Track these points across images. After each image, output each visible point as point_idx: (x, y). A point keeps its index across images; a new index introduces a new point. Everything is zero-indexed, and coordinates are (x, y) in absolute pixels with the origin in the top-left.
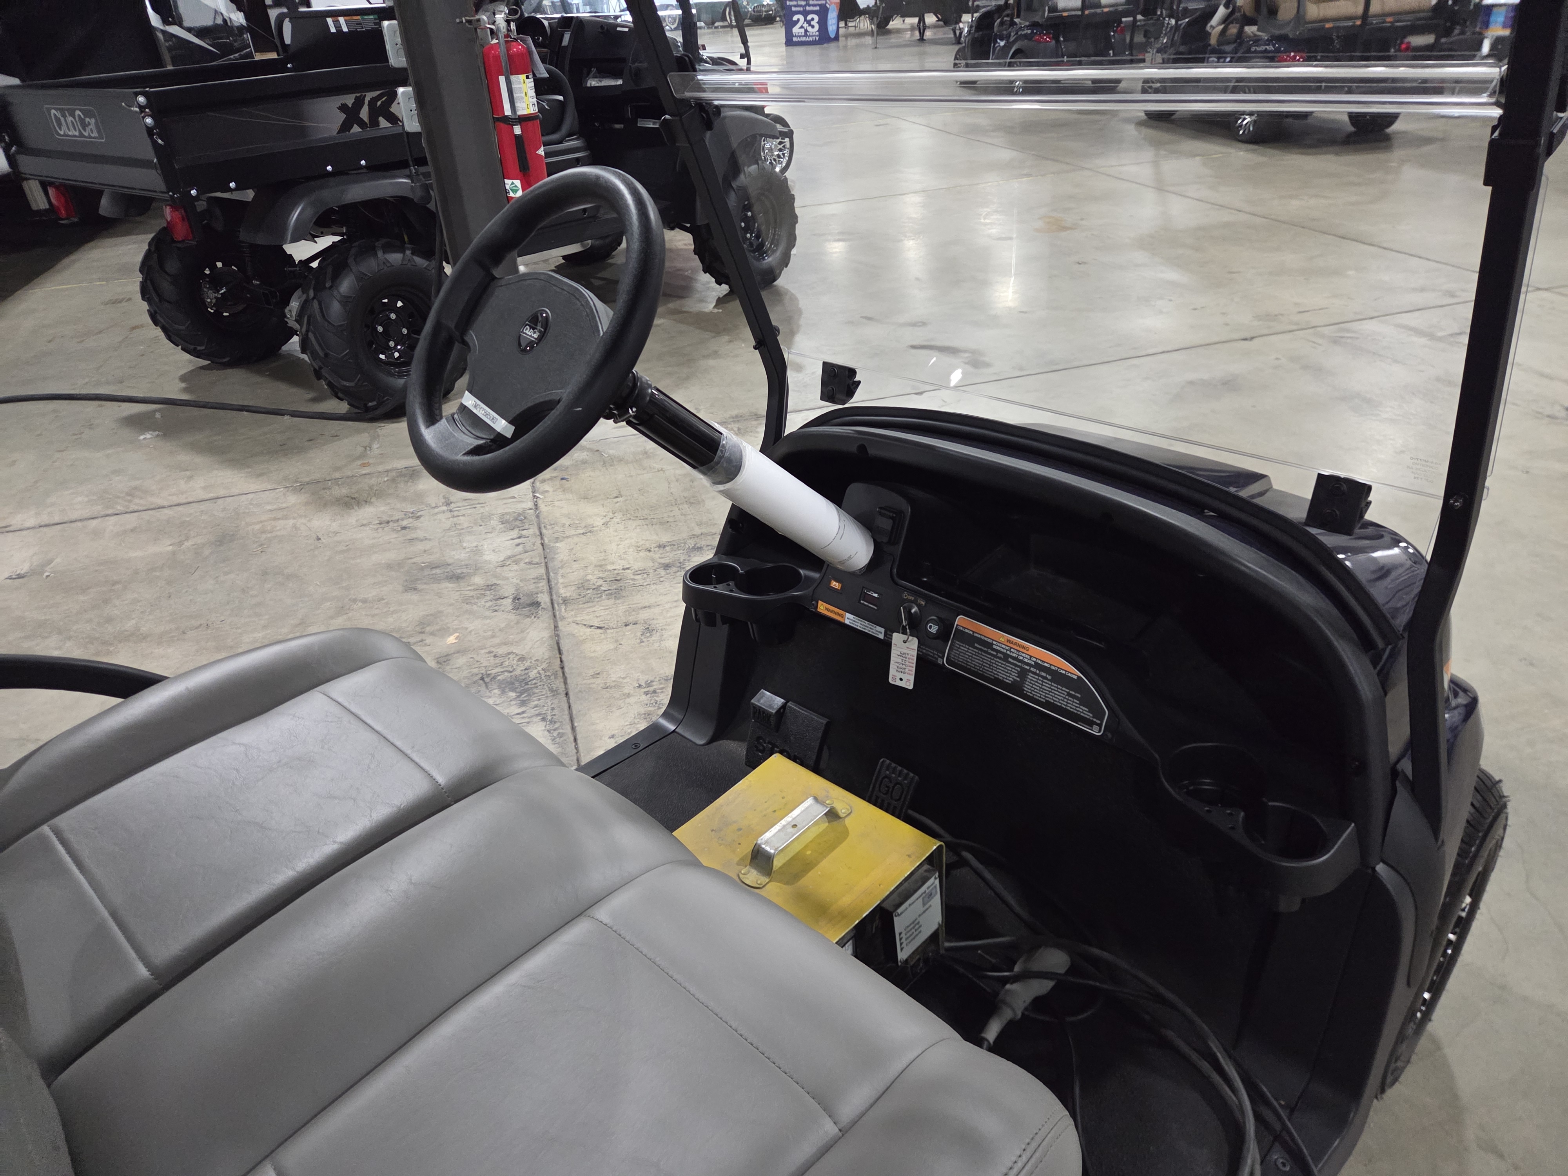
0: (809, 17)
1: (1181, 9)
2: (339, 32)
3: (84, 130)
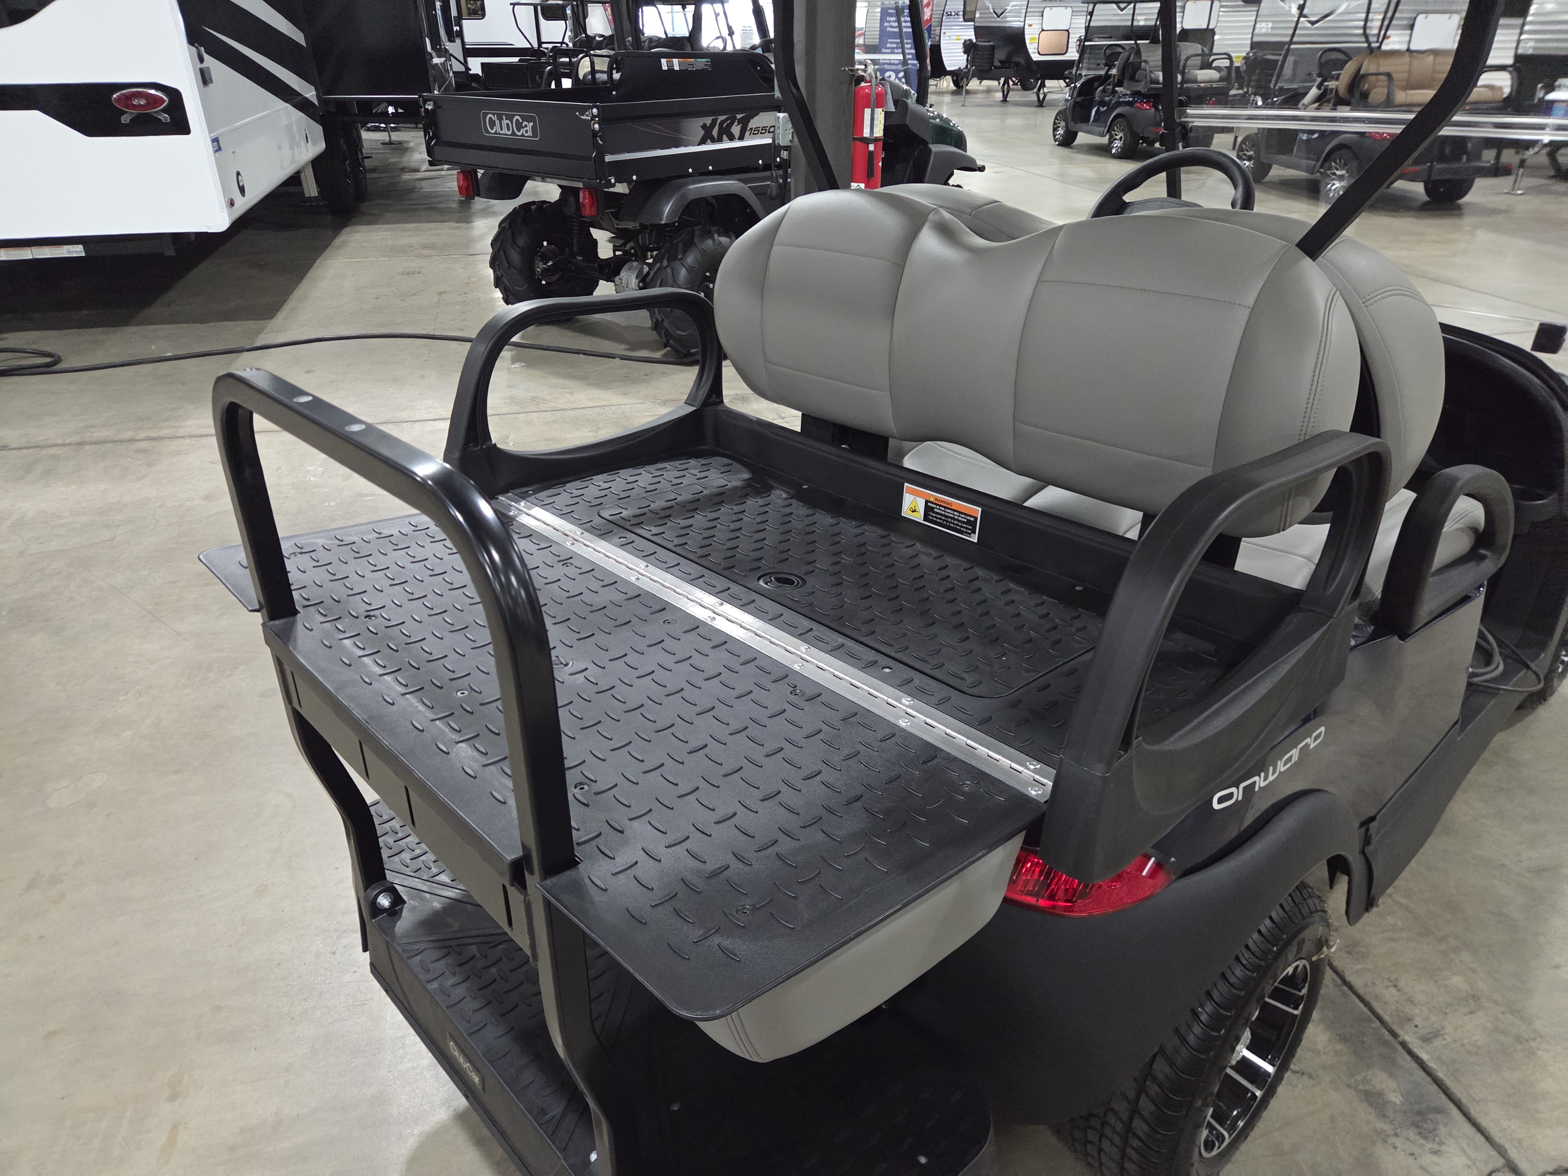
1: (1277, 88)
2: (671, 70)
3: (519, 131)
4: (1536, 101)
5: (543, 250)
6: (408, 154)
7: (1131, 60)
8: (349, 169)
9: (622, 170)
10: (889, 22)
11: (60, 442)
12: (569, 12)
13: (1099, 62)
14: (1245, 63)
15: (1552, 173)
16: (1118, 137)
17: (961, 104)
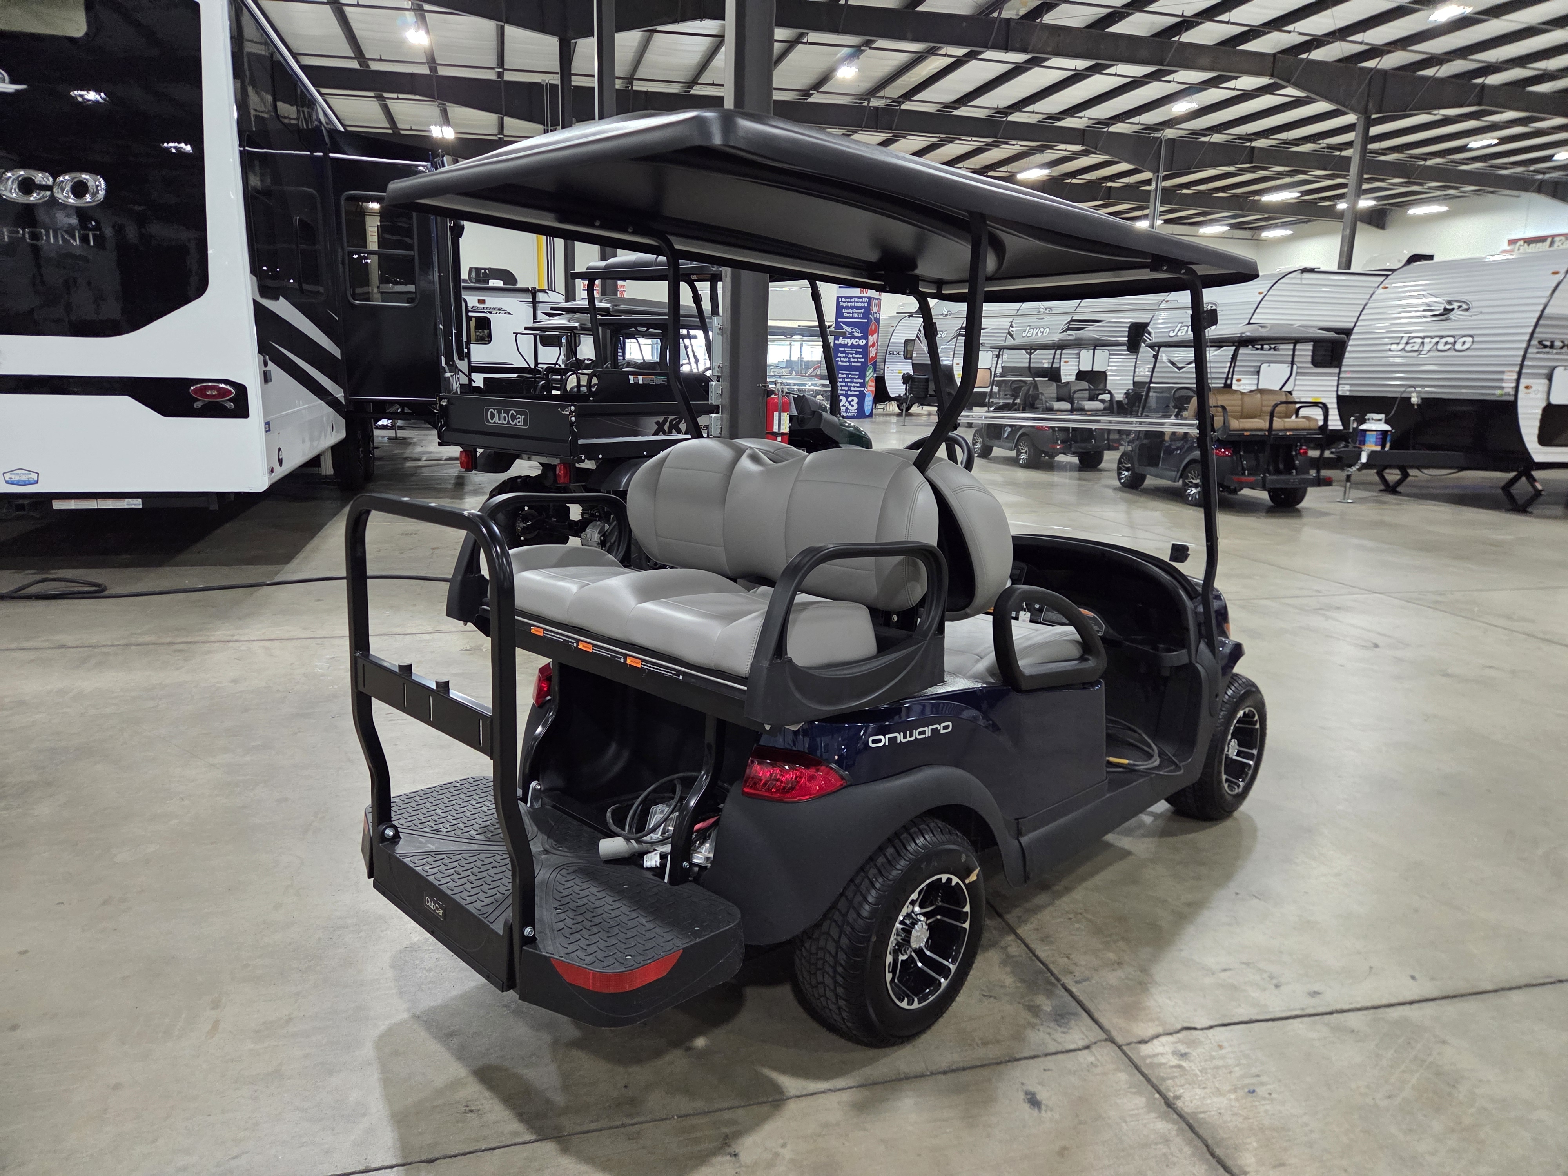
0: (850, 399)
2: (636, 384)
3: (513, 421)
4: (1351, 430)
5: (524, 513)
6: (411, 447)
7: (1030, 392)
8: (361, 455)
9: (591, 452)
10: (840, 357)
11: (110, 643)
12: (564, 341)
13: (1007, 393)
14: (1126, 397)
15: (1382, 487)
16: (1024, 451)
17: (902, 424)
